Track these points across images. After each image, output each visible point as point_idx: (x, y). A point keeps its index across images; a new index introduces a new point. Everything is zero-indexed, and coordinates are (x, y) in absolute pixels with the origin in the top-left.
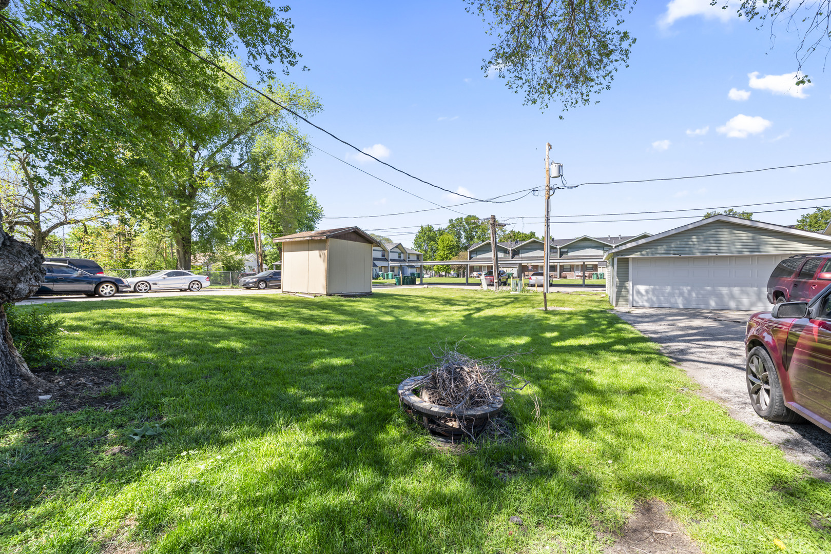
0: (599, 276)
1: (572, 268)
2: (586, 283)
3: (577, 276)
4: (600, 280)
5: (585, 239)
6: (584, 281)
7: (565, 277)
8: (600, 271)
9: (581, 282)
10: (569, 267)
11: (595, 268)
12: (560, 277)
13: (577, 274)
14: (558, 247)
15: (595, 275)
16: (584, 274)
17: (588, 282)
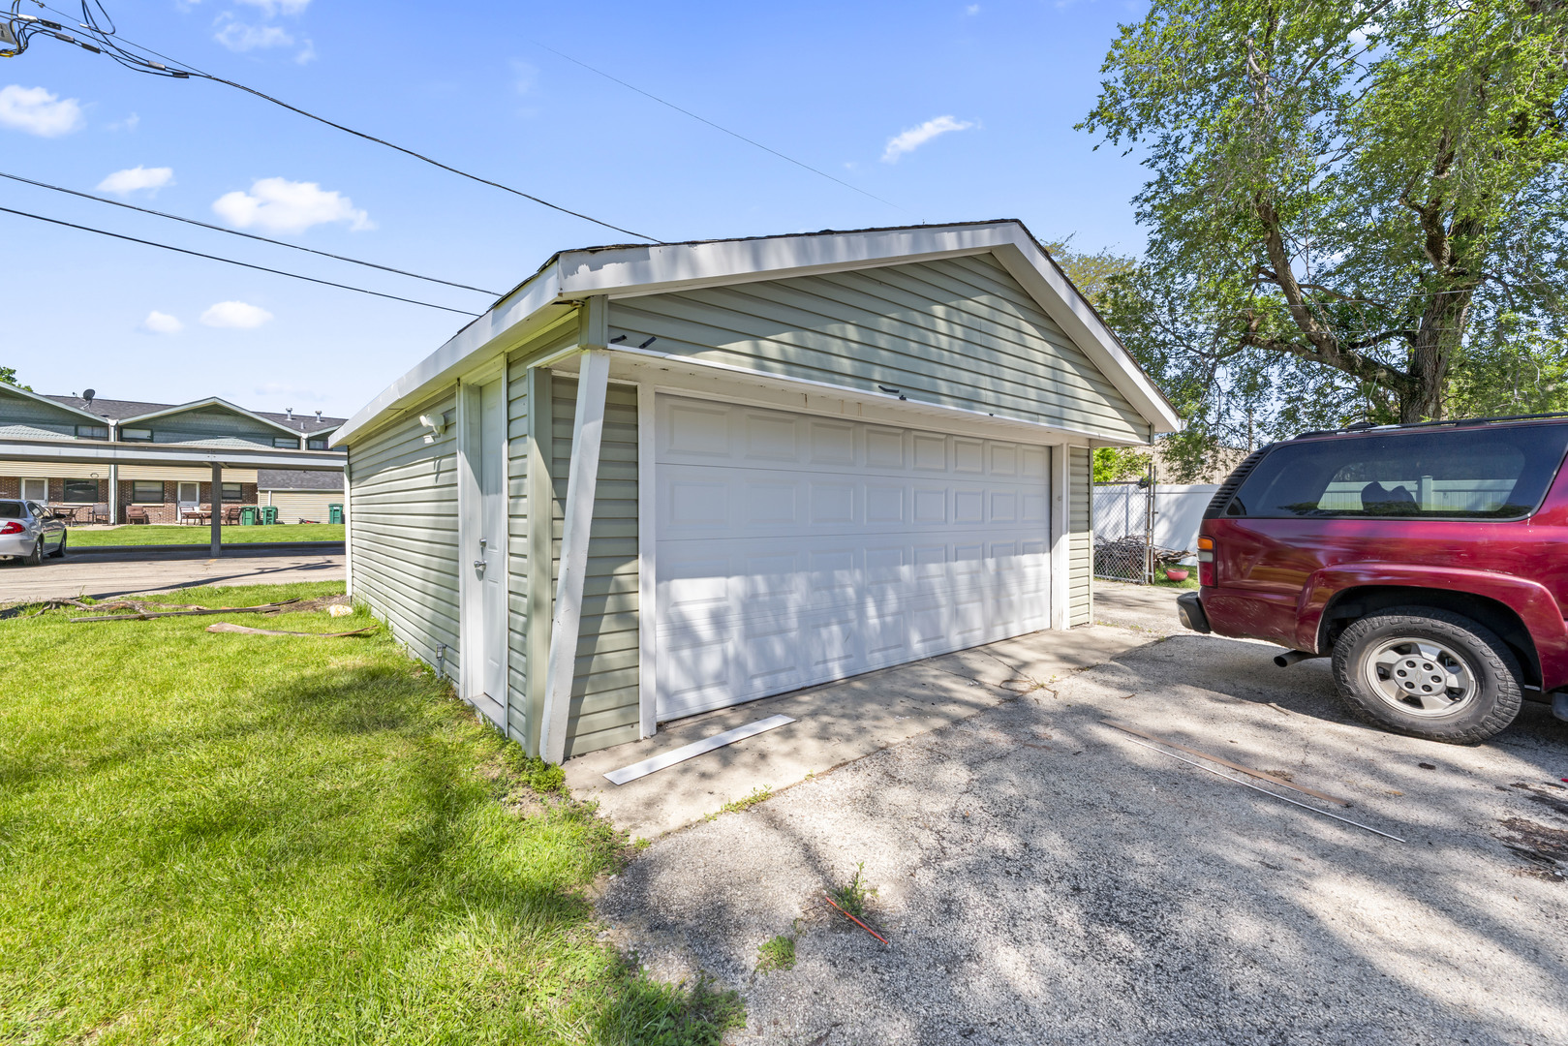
0: (263, 516)
1: (167, 492)
2: (224, 540)
3: (188, 516)
4: (265, 528)
5: (216, 409)
6: (216, 533)
7: (142, 520)
8: (264, 501)
9: (204, 536)
10: (158, 488)
11: (249, 492)
12: (122, 518)
13: (188, 511)
14: (112, 422)
15: (249, 514)
16: (216, 510)
17: (230, 534)
